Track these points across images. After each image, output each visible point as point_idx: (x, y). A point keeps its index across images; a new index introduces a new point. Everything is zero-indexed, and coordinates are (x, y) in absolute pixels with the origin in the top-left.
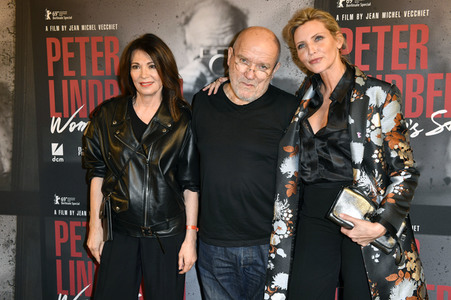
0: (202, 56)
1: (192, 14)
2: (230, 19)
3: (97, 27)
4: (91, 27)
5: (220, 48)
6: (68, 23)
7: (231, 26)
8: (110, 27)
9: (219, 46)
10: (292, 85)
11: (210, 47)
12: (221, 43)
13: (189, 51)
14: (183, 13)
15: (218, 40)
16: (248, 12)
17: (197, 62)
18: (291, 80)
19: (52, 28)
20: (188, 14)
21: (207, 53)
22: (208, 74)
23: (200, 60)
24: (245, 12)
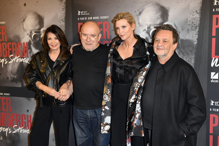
0: (146, 29)
1: (142, 11)
2: (160, 12)
3: (100, 18)
4: (97, 18)
5: (155, 26)
6: (87, 16)
7: (161, 15)
8: (106, 17)
9: (155, 25)
10: (190, 43)
11: (150, 25)
12: (156, 23)
13: (141, 27)
14: (138, 10)
15: (154, 22)
16: (169, 8)
17: (144, 32)
18: (190, 40)
19: (81, 19)
20: (141, 10)
21: (149, 28)
22: (150, 38)
23: (146, 31)
24: (167, 9)
